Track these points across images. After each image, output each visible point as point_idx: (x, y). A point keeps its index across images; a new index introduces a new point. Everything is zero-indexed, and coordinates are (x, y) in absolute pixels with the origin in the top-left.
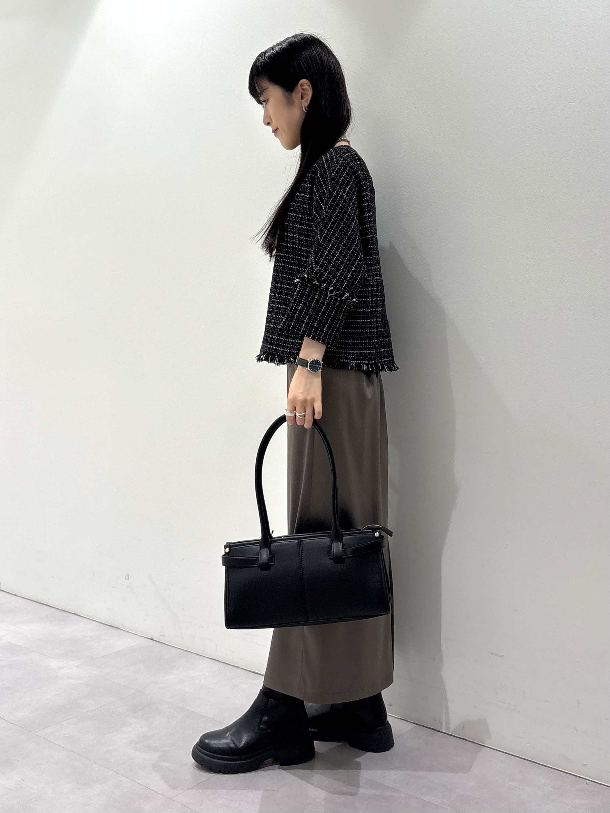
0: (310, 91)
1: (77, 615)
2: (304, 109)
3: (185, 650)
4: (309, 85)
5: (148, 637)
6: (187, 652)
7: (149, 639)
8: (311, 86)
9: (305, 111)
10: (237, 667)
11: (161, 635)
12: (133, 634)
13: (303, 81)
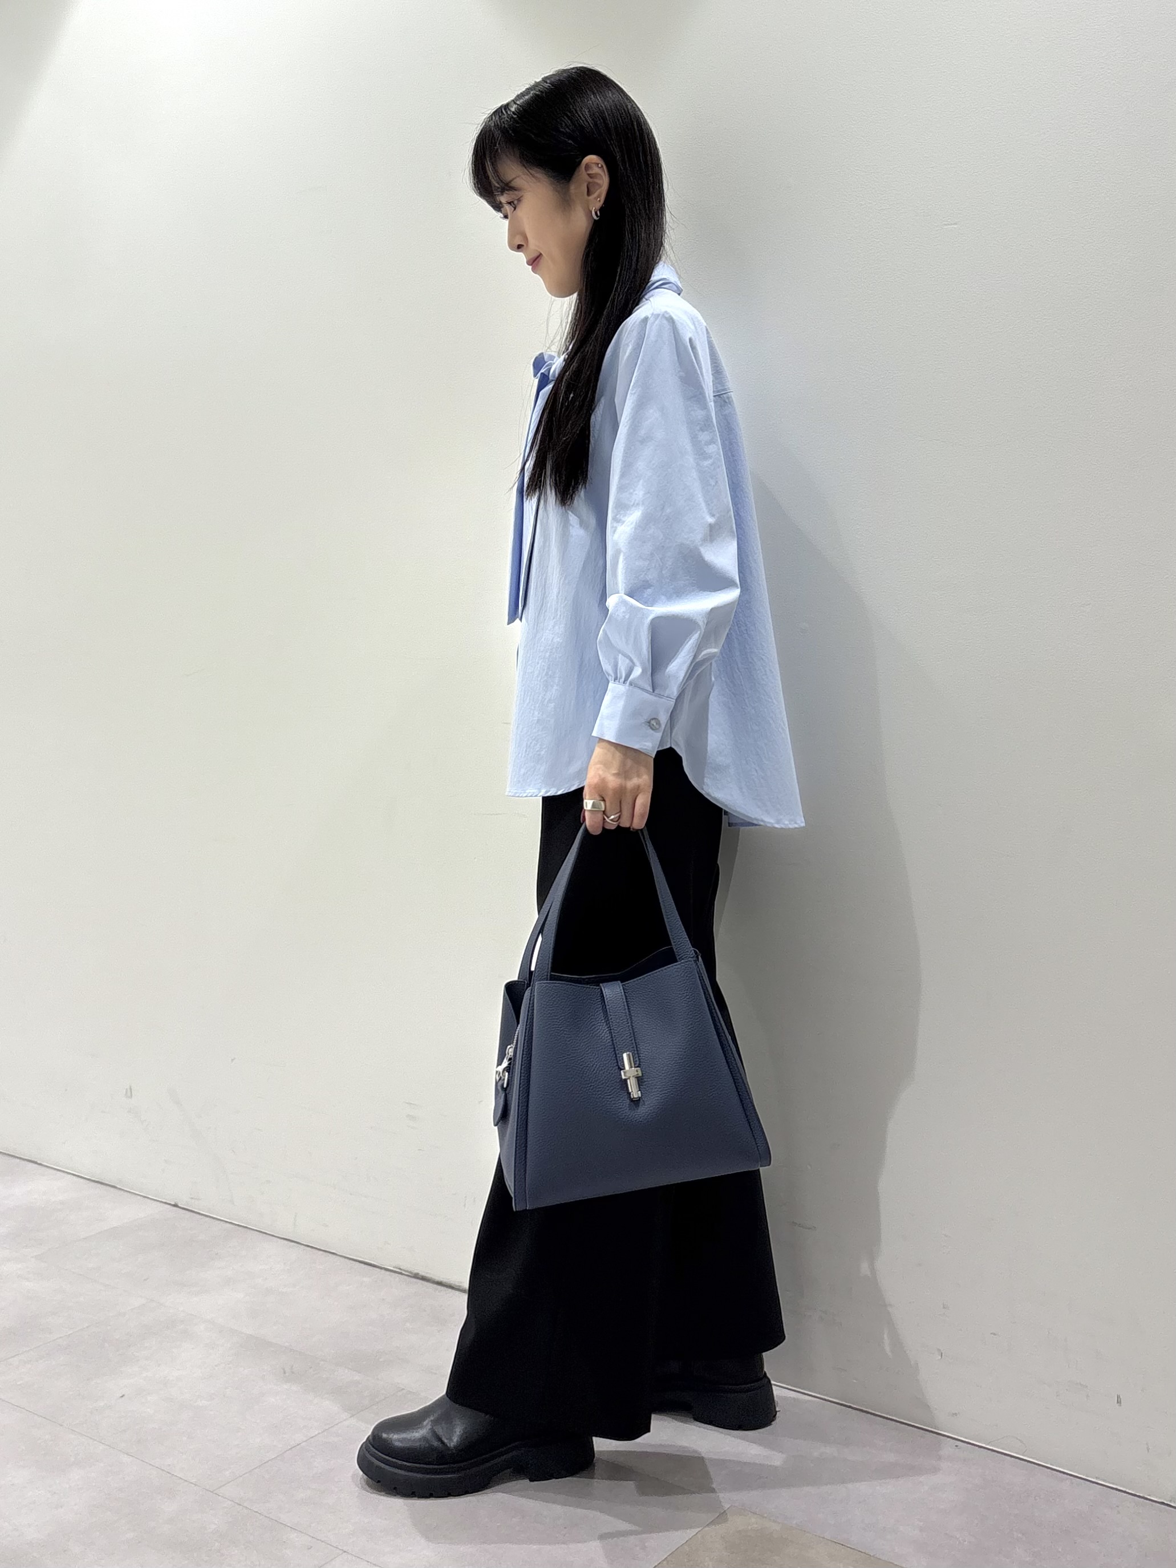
0: (604, 177)
1: (36, 1163)
2: (593, 213)
3: (238, 1225)
4: (602, 166)
5: (168, 1202)
6: (240, 1228)
7: (170, 1204)
8: (605, 167)
9: (595, 217)
10: (333, 1253)
11: (192, 1198)
12: (139, 1197)
13: (591, 158)
